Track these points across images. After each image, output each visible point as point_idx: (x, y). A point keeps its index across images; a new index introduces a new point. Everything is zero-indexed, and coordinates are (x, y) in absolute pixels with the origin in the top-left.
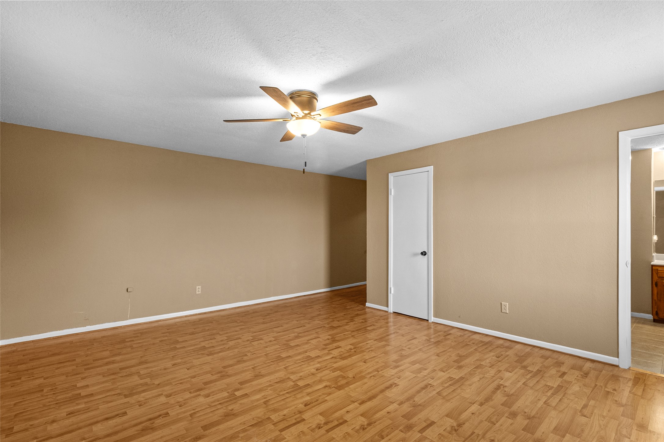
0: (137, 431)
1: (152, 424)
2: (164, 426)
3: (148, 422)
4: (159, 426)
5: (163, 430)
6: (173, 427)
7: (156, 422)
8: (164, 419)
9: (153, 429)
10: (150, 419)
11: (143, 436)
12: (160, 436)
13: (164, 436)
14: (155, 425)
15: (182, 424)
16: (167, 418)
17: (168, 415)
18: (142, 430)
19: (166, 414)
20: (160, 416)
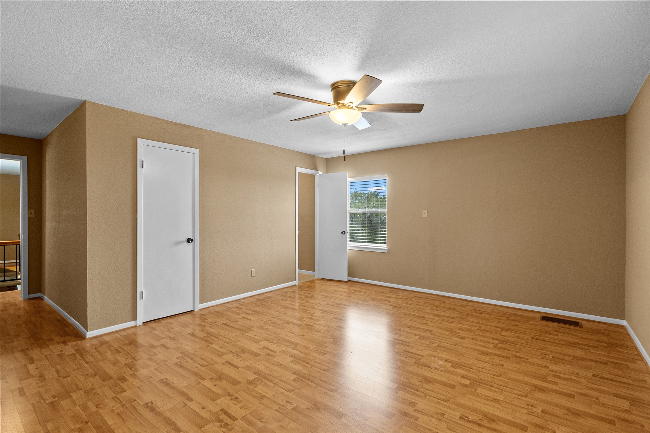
0: (498, 424)
1: (482, 420)
2: (475, 410)
3: (484, 424)
4: (479, 414)
5: (480, 408)
6: (470, 404)
7: (478, 419)
8: (467, 415)
9: (486, 415)
10: (480, 425)
11: (498, 416)
12: (486, 406)
13: (483, 403)
14: (481, 417)
15: (462, 401)
16: (465, 414)
17: (462, 416)
18: (494, 421)
19: (463, 418)
20: (469, 421)
